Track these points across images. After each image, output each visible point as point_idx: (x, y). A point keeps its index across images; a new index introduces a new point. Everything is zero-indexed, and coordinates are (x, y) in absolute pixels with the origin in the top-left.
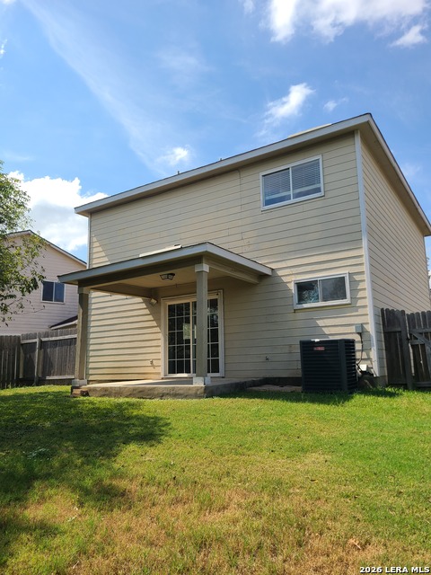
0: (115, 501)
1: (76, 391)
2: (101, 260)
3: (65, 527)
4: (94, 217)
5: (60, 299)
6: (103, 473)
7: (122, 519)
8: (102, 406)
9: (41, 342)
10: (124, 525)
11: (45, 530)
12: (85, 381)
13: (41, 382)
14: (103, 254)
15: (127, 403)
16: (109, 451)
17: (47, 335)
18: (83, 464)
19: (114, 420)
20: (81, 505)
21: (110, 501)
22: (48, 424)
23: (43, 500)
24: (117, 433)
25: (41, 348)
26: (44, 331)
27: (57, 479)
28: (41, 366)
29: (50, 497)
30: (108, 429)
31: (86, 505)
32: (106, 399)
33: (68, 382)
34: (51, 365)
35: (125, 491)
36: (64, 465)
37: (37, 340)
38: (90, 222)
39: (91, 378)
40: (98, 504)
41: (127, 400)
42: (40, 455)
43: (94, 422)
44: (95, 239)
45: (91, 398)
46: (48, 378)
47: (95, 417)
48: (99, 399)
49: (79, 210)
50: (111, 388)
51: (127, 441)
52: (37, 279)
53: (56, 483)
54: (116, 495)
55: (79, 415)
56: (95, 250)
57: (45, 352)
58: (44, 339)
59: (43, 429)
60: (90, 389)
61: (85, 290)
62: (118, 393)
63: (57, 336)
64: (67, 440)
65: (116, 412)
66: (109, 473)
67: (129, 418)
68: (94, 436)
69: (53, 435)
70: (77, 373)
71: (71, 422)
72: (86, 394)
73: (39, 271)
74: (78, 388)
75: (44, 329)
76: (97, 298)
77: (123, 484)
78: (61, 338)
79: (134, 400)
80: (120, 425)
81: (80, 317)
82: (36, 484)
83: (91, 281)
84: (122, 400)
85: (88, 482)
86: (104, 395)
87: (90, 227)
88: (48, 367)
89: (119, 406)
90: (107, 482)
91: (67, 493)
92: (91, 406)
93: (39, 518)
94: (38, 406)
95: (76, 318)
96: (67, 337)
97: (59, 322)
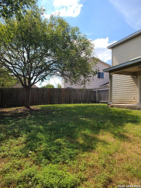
0: (125, 139)
1: (109, 106)
2: (116, 64)
3: (110, 143)
4: (114, 49)
5: (103, 78)
6: (120, 130)
7: (128, 145)
8: (118, 111)
9: (98, 91)
10: (129, 147)
11: (105, 143)
12: (112, 103)
13: (98, 102)
14: (117, 61)
15: (126, 110)
16: (121, 124)
17: (99, 89)
18: (114, 127)
19: (122, 115)
20: (114, 138)
21: (123, 139)
22: (102, 114)
23: (103, 134)
24: (124, 119)
25: (98, 92)
26: (99, 87)
27: (107, 130)
28: (98, 98)
29: (105, 134)
30: (121, 118)
31: (116, 138)
32: (119, 109)
33: (107, 103)
34: (101, 98)
35: (128, 137)
36: (108, 126)
37: (97, 90)
38: (112, 51)
39: (113, 102)
40: (120, 139)
41: (126, 109)
42: (101, 122)
43: (116, 115)
44: (114, 57)
45: (114, 108)
46: (100, 101)
47: (116, 114)
48: (117, 108)
49: (109, 47)
50: (120, 105)
51: (127, 122)
52: (97, 71)
53: (106, 130)
54: (125, 138)
55: (111, 112)
56: (114, 60)
57: (99, 93)
58: (99, 90)
59: (101, 115)
60: (113, 105)
61: (111, 74)
62: (123, 107)
63: (102, 89)
64: (108, 119)
65: (122, 113)
66: (122, 130)
67: (127, 115)
68: (116, 119)
69: (104, 117)
70: (109, 100)
71: (109, 114)
72: (112, 107)
73: (97, 68)
74: (110, 105)
75: (98, 87)
76: (115, 76)
77: (127, 135)
78: (104, 89)
79: (128, 110)
80: (124, 117)
81: (110, 83)
82: (101, 130)
83: (113, 71)
84: (124, 109)
85: (116, 132)
86: (118, 108)
87: (112, 52)
88: (100, 98)
89: (124, 111)
90: (122, 133)
91: (110, 134)
92: (114, 110)
93: (103, 139)
94: (98, 109)
95: (108, 83)
96: (105, 89)
97: (103, 85)
